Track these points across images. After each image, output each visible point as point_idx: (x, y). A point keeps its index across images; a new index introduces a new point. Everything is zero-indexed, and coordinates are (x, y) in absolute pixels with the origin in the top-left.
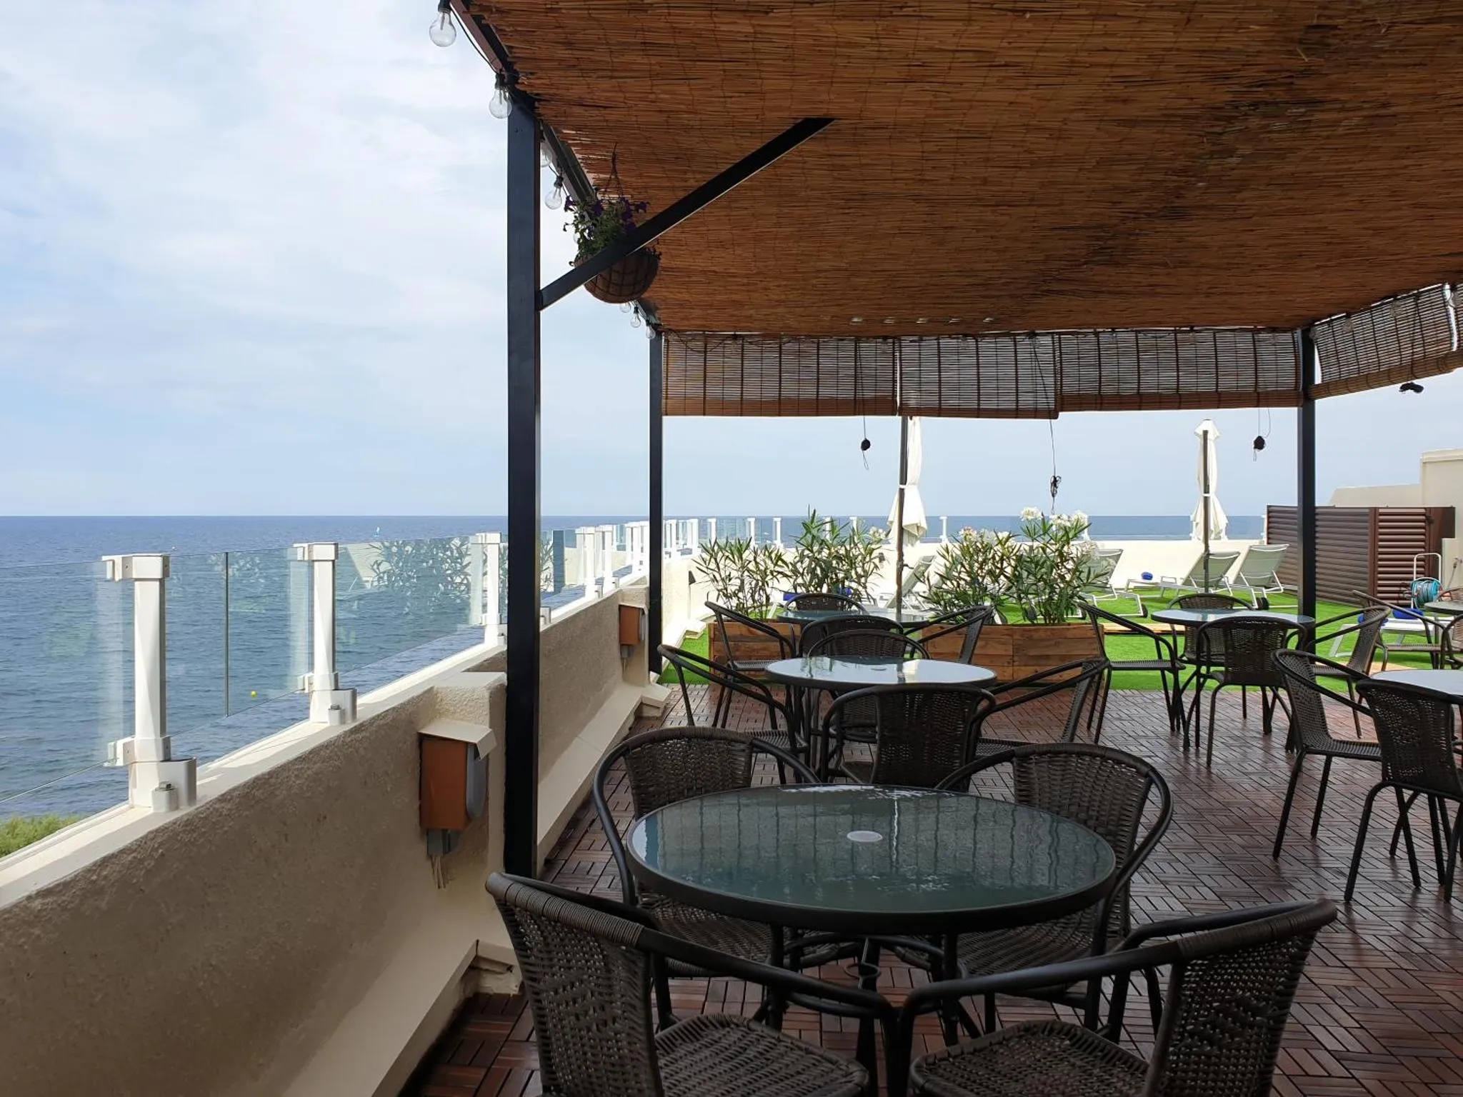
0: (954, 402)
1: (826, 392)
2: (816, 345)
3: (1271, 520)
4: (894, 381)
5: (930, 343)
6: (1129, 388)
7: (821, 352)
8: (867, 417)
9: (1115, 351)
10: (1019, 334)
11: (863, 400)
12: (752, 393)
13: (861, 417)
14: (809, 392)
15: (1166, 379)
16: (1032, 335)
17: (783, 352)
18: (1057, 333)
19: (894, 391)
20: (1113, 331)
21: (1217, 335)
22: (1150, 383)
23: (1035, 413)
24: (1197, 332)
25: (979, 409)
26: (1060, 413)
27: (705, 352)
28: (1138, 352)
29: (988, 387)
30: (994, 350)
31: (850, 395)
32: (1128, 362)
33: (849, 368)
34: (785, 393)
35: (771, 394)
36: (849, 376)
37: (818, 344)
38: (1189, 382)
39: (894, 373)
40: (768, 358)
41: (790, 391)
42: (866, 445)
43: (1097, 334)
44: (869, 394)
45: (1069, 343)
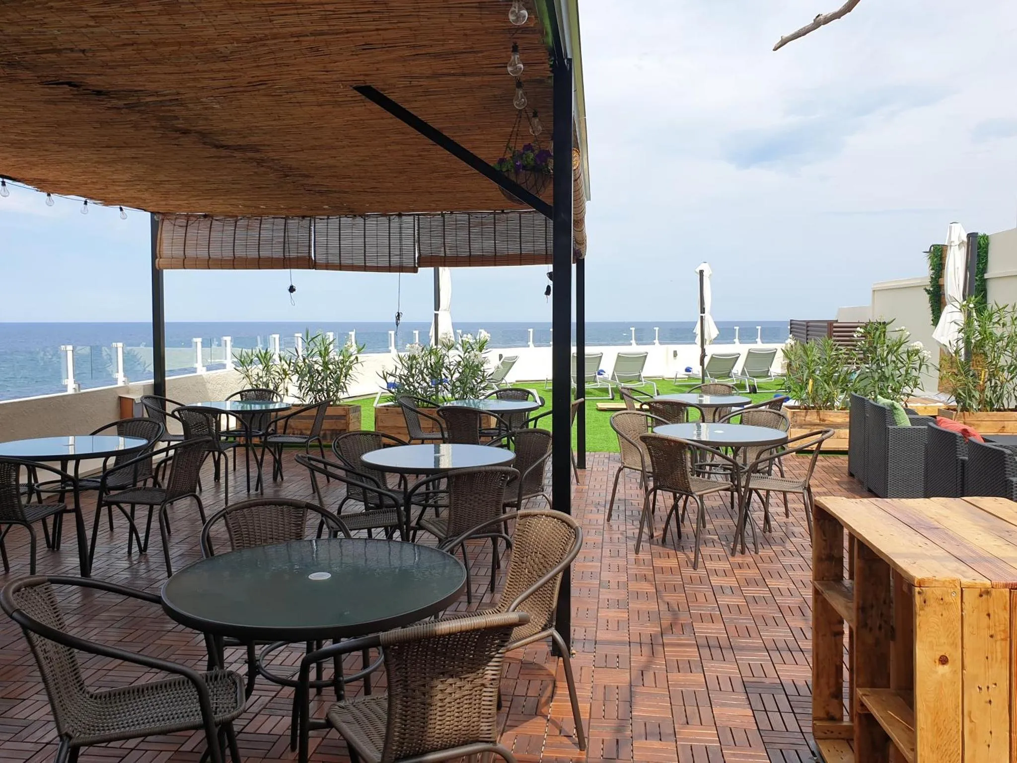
0: (349, 262)
1: (264, 253)
2: (259, 221)
3: (792, 330)
4: (310, 246)
5: (334, 221)
6: (464, 252)
7: (262, 226)
8: (292, 270)
9: (454, 226)
10: (392, 215)
11: (290, 259)
12: (215, 253)
13: (288, 270)
14: (253, 254)
15: (486, 246)
16: (400, 215)
17: (238, 226)
18: (417, 214)
19: (310, 253)
20: (452, 213)
21: (522, 215)
22: (477, 248)
23: (401, 269)
24: (508, 213)
25: (365, 266)
26: (419, 269)
27: (187, 226)
28: (469, 227)
29: (371, 251)
30: (376, 226)
31: (281, 255)
32: (463, 234)
33: (279, 237)
34: (238, 254)
35: (228, 254)
36: (279, 242)
37: (261, 220)
38: (503, 248)
39: (310, 241)
40: (227, 230)
41: (240, 253)
42: (292, 289)
43: (443, 215)
44: (293, 255)
45: (425, 221)
